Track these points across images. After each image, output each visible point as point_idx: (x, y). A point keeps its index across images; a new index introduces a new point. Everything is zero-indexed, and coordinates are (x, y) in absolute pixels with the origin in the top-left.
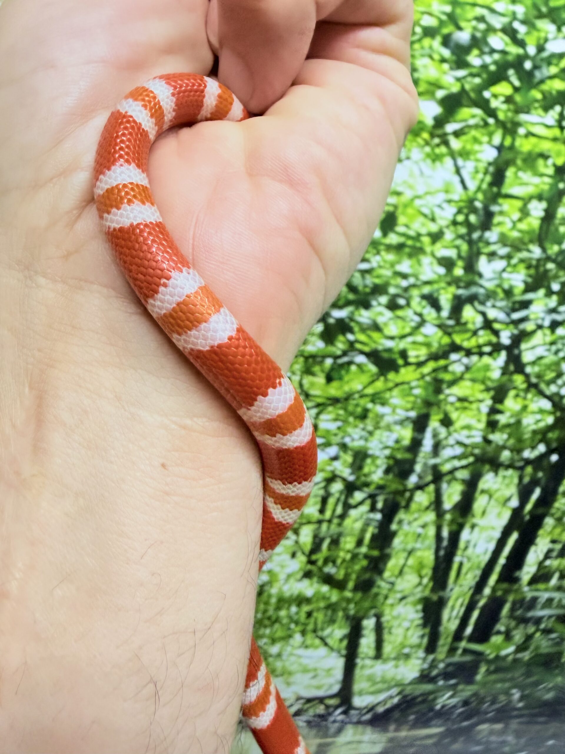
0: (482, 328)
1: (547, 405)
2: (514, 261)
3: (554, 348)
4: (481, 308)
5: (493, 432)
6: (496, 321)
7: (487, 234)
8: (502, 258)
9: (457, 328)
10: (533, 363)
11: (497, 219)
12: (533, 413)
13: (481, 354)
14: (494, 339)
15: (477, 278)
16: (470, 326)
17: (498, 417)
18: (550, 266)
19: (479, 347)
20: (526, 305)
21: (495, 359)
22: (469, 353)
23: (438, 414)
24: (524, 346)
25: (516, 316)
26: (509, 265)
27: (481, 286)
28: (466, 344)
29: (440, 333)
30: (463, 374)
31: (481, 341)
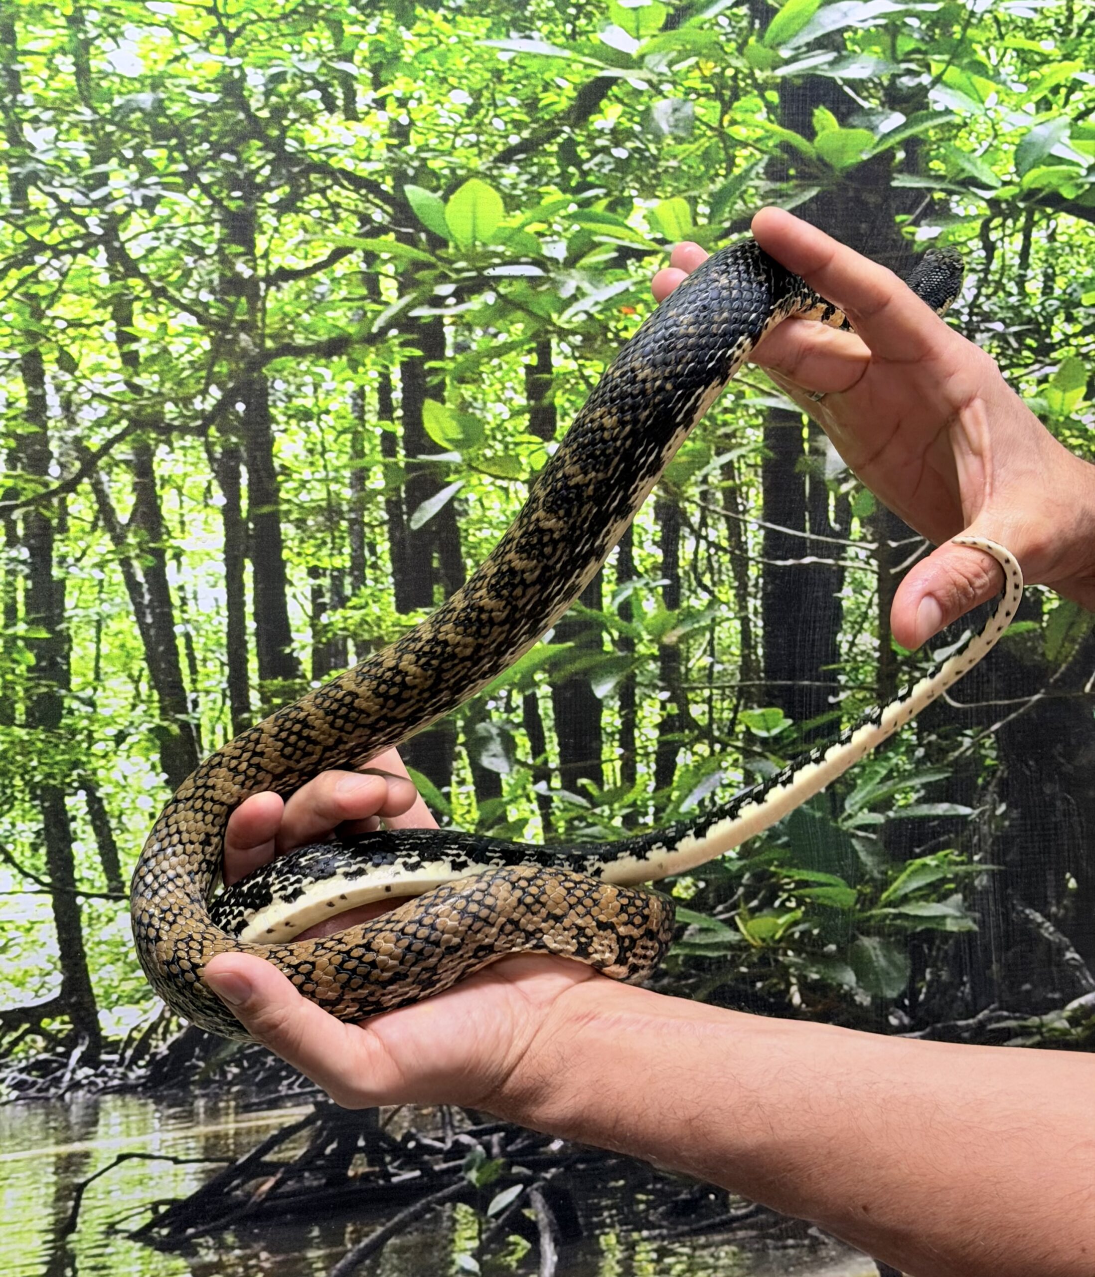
0: (58, 216)
1: (193, 322)
2: (65, 126)
3: (162, 234)
4: (48, 189)
5: (138, 374)
6: (72, 204)
7: (20, 97)
8: (49, 123)
9: (29, 219)
10: (145, 257)
11: (24, 80)
12: (178, 335)
13: (74, 252)
14: (82, 231)
15: (28, 151)
16: (43, 214)
17: (134, 346)
18: (109, 128)
19: (67, 241)
20: (102, 179)
21: (93, 258)
22: (57, 254)
23: (51, 350)
24: (123, 236)
25: (96, 195)
26: (60, 132)
27: (39, 161)
28: (48, 240)
29: (11, 228)
30: (61, 283)
31: (67, 232)
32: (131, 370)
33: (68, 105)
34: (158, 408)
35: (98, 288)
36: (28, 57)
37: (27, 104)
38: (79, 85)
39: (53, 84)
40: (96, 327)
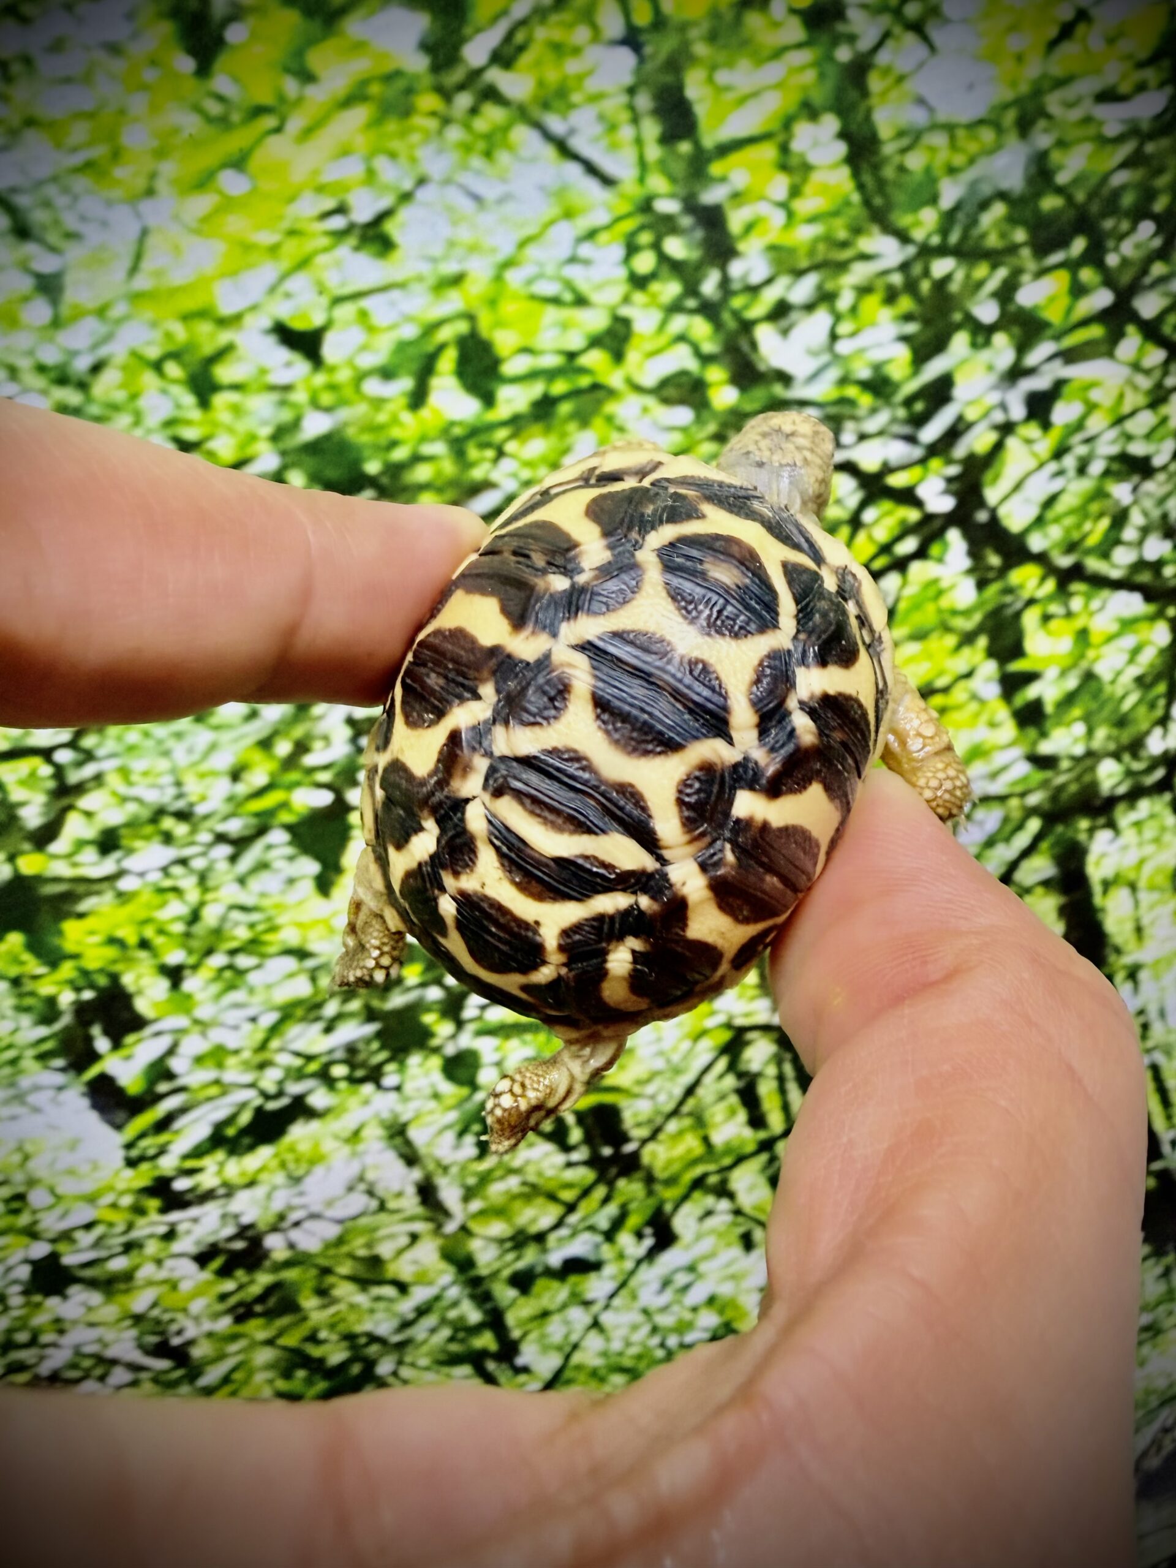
32: (1032, 732)
33: (844, 245)
34: (1087, 778)
35: (955, 613)
36: (735, 158)
37: (755, 279)
38: (861, 187)
39: (804, 206)
40: (962, 685)
